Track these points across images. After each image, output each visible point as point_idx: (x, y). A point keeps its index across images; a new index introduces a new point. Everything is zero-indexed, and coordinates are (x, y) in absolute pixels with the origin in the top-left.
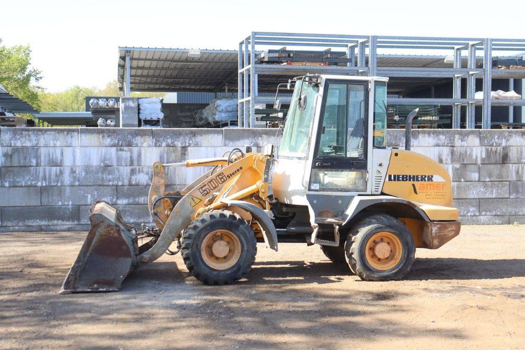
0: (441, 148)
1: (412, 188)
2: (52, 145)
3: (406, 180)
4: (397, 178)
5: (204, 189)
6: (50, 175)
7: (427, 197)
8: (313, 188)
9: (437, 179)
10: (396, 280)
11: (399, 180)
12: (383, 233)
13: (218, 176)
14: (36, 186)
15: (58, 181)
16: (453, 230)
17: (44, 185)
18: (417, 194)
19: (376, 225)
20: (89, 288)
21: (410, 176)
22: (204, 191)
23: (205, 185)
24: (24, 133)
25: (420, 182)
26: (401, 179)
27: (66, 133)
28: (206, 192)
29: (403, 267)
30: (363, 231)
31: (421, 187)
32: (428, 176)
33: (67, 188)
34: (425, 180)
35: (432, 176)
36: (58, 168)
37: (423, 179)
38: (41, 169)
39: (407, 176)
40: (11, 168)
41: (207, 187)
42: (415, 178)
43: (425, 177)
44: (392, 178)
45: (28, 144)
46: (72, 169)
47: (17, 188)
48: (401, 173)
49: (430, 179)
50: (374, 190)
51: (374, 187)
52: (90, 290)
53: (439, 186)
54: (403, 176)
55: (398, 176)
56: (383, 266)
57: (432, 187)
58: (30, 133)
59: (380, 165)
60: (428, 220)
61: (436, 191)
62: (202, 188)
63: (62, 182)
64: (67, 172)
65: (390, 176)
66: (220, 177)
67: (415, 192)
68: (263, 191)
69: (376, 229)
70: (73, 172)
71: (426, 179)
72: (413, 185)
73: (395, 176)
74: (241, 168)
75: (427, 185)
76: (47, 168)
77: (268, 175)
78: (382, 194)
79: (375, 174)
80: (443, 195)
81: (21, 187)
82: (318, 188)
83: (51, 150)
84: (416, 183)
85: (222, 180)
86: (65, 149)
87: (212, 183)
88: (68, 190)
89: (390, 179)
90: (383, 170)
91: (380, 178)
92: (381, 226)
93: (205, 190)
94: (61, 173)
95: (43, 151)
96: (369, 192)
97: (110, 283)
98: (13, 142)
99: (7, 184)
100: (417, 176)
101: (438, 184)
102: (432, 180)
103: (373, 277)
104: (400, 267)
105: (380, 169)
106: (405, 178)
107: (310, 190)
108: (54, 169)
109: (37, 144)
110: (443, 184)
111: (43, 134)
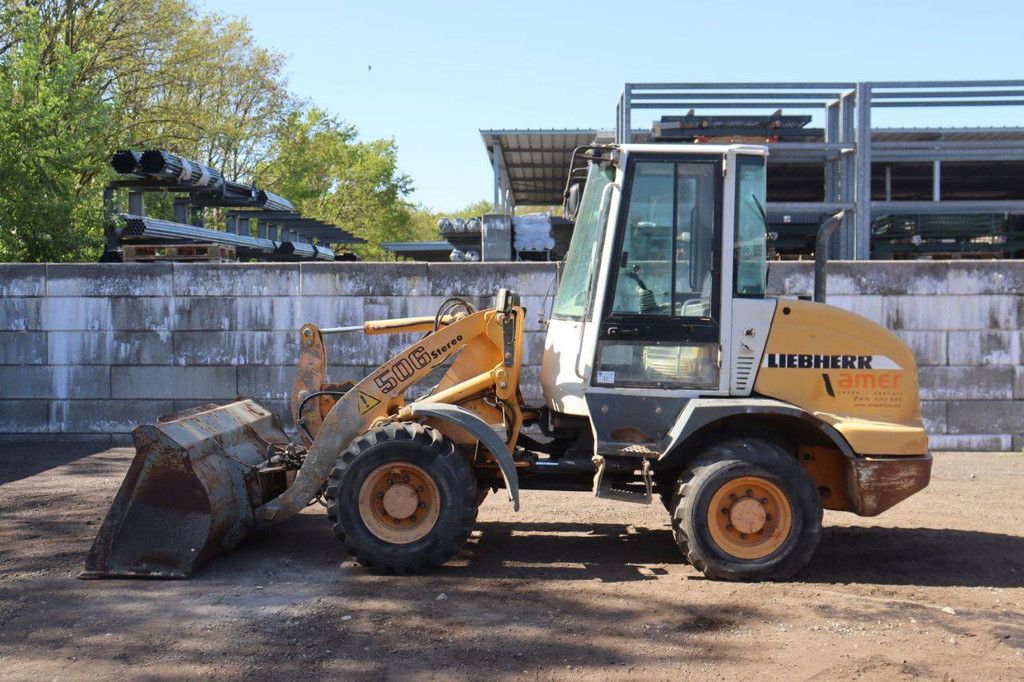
0: (996, 297)
1: (824, 383)
2: (255, 293)
3: (809, 366)
4: (788, 361)
5: (384, 379)
6: (252, 346)
7: (858, 402)
8: (600, 379)
9: (880, 363)
10: (775, 581)
11: (791, 365)
12: (749, 479)
13: (414, 353)
14: (230, 365)
15: (264, 357)
16: (910, 477)
17: (242, 362)
18: (833, 395)
19: (731, 462)
20: (131, 570)
21: (817, 358)
22: (385, 383)
23: (388, 371)
24: (210, 273)
25: (841, 370)
26: (796, 363)
27: (278, 272)
28: (388, 385)
29: (791, 553)
30: (703, 474)
31: (845, 381)
32: (861, 359)
33: (281, 368)
34: (853, 367)
35: (870, 359)
36: (265, 333)
37: (847, 363)
38: (237, 336)
39: (810, 357)
40: (188, 333)
41: (391, 374)
42: (831, 362)
43: (854, 358)
44: (777, 361)
45: (217, 292)
46: (288, 335)
47: (199, 368)
48: (797, 351)
49: (865, 363)
50: (734, 386)
51: (735, 381)
52: (133, 573)
53: (885, 379)
54: (801, 357)
55: (791, 357)
56: (748, 549)
57: (869, 381)
58: (221, 272)
59: (749, 333)
60: (851, 455)
61: (879, 389)
62: (380, 377)
63: (272, 358)
64: (280, 341)
65: (772, 358)
66: (418, 355)
67: (830, 391)
68: (503, 384)
69: (731, 469)
70: (290, 340)
71: (856, 363)
72: (826, 377)
73: (782, 357)
74: (460, 338)
75: (858, 376)
76: (248, 334)
77: (512, 352)
78: (755, 394)
79: (737, 351)
80: (896, 400)
81: (206, 365)
82: (611, 380)
83: (254, 302)
84: (830, 371)
85: (422, 361)
86: (277, 300)
87: (400, 367)
88: (281, 373)
89: (772, 363)
90: (757, 345)
91: (749, 361)
92: (741, 464)
93: (388, 381)
94: (271, 342)
95: (240, 303)
96: (723, 391)
97: (170, 562)
98: (192, 288)
99: (182, 361)
100: (835, 359)
101: (885, 375)
102: (869, 367)
103: (725, 572)
104: (786, 553)
105: (747, 341)
106: (805, 362)
107: (594, 383)
108: (258, 335)
109: (232, 291)
110: (897, 376)
111: (241, 275)
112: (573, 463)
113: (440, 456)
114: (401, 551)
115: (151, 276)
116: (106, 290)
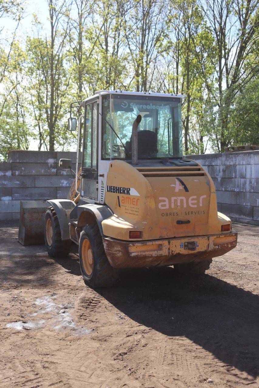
1: (118, 201)
2: (242, 164)
3: (115, 192)
4: (111, 189)
6: (240, 184)
7: (126, 211)
9: (133, 192)
11: (112, 191)
14: (234, 191)
15: (243, 189)
17: (238, 191)
18: (120, 207)
21: (116, 188)
24: (231, 156)
27: (248, 155)
28: (72, 194)
31: (123, 200)
32: (127, 189)
33: (248, 193)
35: (130, 189)
36: (244, 179)
37: (124, 191)
38: (237, 180)
40: (224, 179)
43: (125, 189)
44: (109, 189)
45: (232, 163)
46: (250, 180)
47: (227, 192)
48: (112, 185)
49: (128, 192)
52: (20, 242)
53: (134, 200)
54: (113, 188)
55: (111, 187)
57: (129, 201)
58: (233, 156)
59: (103, 176)
60: (102, 235)
61: (131, 205)
63: (246, 189)
64: (248, 182)
67: (119, 205)
70: (251, 182)
71: (126, 191)
72: (118, 197)
73: (109, 187)
75: (126, 198)
76: (239, 179)
79: (101, 184)
80: (137, 212)
81: (229, 191)
83: (241, 166)
84: (121, 195)
86: (247, 166)
88: (248, 195)
89: (107, 190)
90: (105, 182)
91: (103, 188)
93: (72, 192)
94: (245, 183)
95: (238, 167)
97: (23, 240)
98: (226, 162)
99: (223, 189)
100: (120, 189)
106: (114, 190)
108: (242, 180)
109: (235, 163)
110: (138, 199)
111: (238, 156)
115: (217, 158)
116: (207, 163)
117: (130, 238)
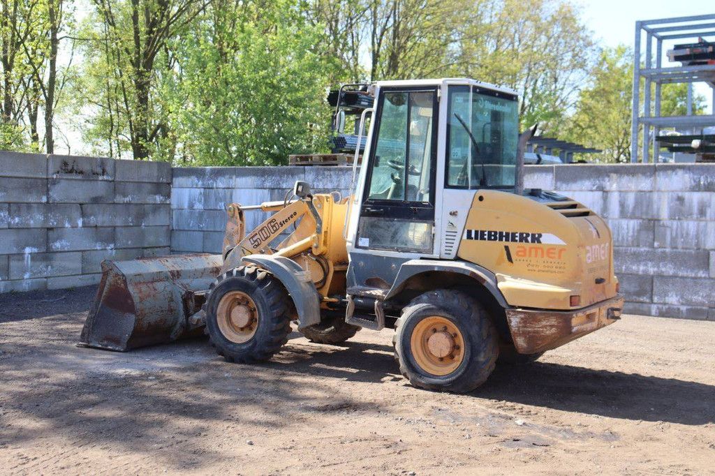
1: (505, 252)
3: (495, 239)
4: (480, 235)
5: (255, 239)
7: (530, 268)
8: (360, 244)
9: (548, 239)
10: (452, 393)
11: (483, 238)
12: (437, 318)
13: (270, 222)
16: (552, 326)
18: (512, 262)
19: (425, 305)
20: (99, 344)
21: (501, 233)
22: (255, 241)
23: (256, 234)
24: (327, 173)
25: (518, 244)
26: (486, 237)
28: (256, 243)
29: (463, 373)
30: (408, 312)
31: (520, 251)
32: (533, 235)
34: (527, 241)
35: (540, 235)
37: (523, 238)
39: (496, 233)
41: (258, 236)
42: (510, 237)
43: (528, 235)
44: (473, 235)
45: (329, 186)
48: (486, 228)
49: (536, 239)
50: (443, 252)
51: (443, 248)
52: (100, 346)
53: (551, 251)
54: (490, 233)
55: (483, 232)
56: (439, 369)
57: (539, 252)
59: (453, 214)
60: (503, 305)
61: (546, 258)
62: (252, 238)
65: (469, 232)
66: (272, 224)
67: (510, 259)
68: (315, 245)
69: (425, 310)
71: (529, 239)
72: (507, 248)
73: (476, 232)
74: (295, 214)
75: (531, 249)
77: (321, 224)
78: (457, 259)
79: (446, 227)
80: (560, 268)
82: (367, 245)
84: (510, 244)
85: (274, 228)
87: (263, 231)
89: (469, 237)
90: (460, 223)
91: (454, 234)
92: (431, 307)
93: (256, 241)
95: (343, 194)
96: (436, 255)
97: (117, 341)
100: (514, 235)
101: (551, 249)
102: (539, 242)
103: (420, 383)
104: (460, 373)
105: (452, 219)
106: (493, 236)
107: (357, 246)
110: (562, 250)
112: (362, 301)
113: (259, 289)
114: (239, 347)
116: (268, 184)
117: (571, 305)
